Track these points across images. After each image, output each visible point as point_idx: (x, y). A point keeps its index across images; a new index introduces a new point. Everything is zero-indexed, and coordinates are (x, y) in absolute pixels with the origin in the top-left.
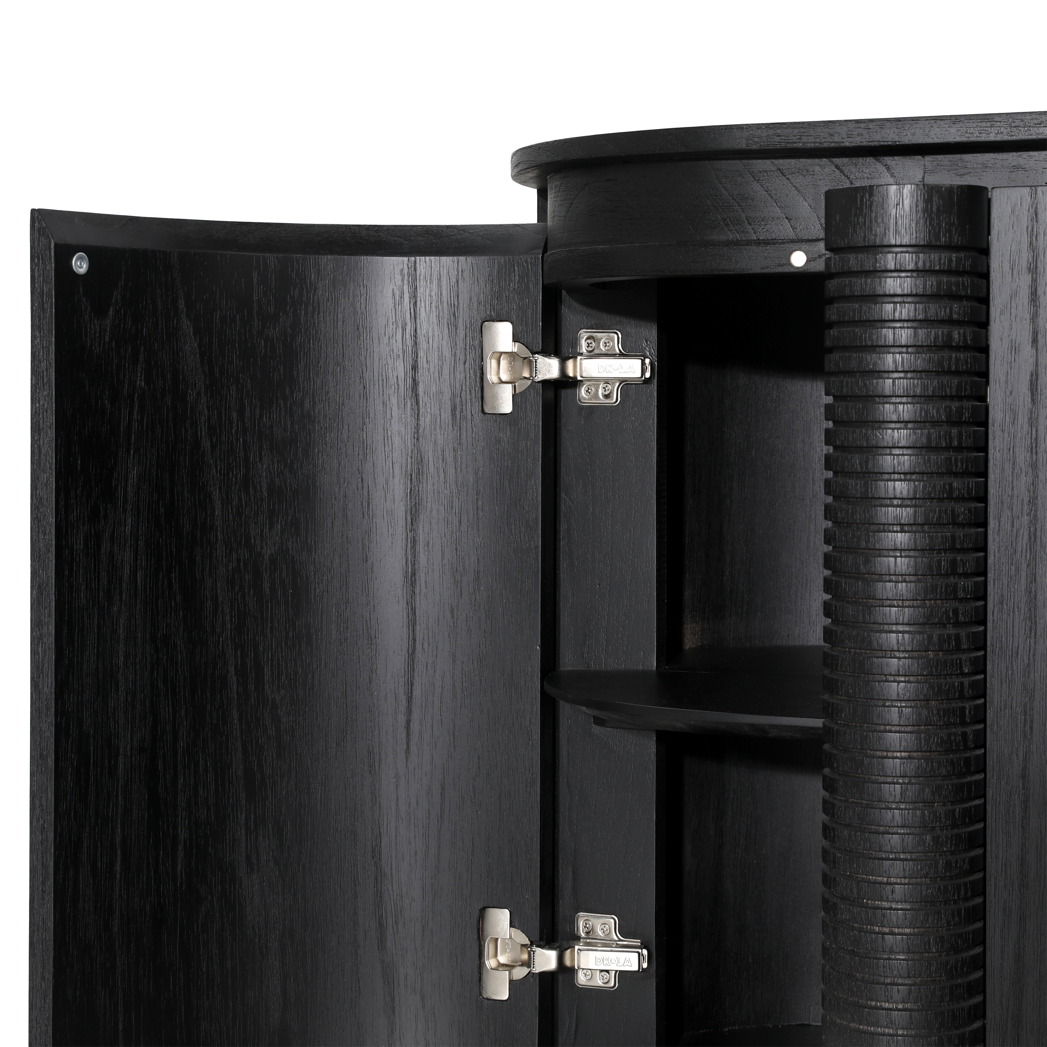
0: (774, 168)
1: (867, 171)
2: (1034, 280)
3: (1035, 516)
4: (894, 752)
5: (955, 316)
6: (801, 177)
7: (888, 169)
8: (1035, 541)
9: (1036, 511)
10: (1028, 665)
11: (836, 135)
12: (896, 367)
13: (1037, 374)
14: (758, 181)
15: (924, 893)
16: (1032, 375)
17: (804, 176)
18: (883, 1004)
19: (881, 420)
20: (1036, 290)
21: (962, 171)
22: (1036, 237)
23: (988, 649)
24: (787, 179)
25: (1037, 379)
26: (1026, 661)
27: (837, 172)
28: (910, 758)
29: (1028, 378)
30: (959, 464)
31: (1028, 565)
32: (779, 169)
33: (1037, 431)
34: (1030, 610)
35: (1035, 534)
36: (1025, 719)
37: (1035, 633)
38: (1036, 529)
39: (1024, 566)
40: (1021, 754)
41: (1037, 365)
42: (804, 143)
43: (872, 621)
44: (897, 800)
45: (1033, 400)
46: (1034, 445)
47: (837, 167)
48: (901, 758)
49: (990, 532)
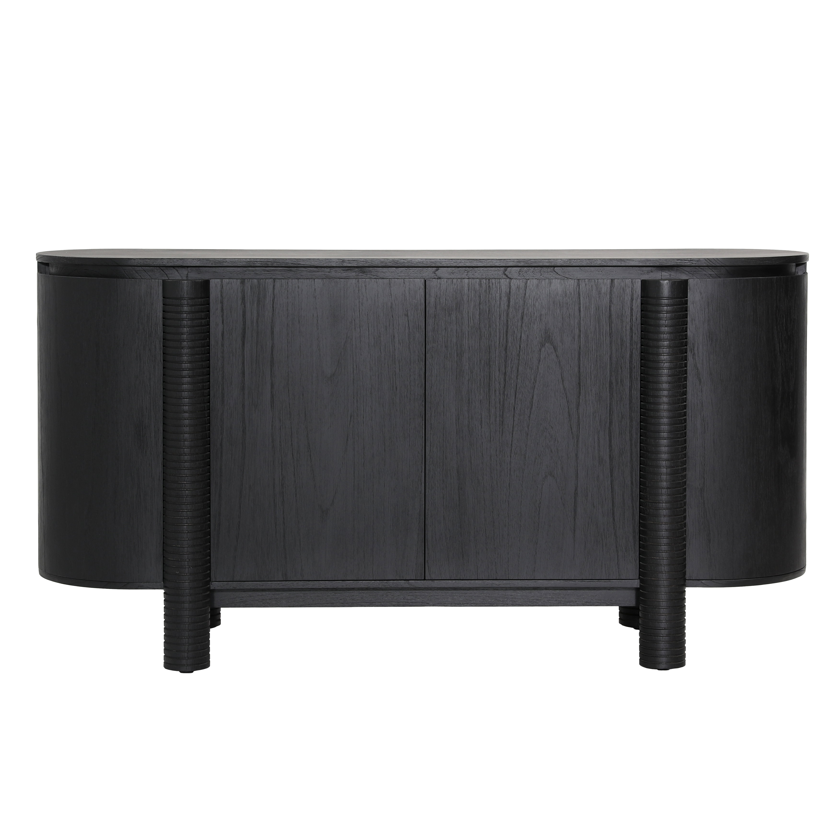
0: (142, 270)
1: (171, 271)
2: (222, 305)
3: (224, 372)
4: (187, 439)
5: (203, 317)
6: (151, 272)
7: (177, 271)
8: (224, 378)
9: (224, 370)
10: (222, 413)
11: (164, 263)
12: (187, 332)
13: (224, 332)
14: (137, 273)
15: (196, 478)
16: (222, 332)
17: (152, 272)
18: (185, 510)
19: (183, 346)
20: (223, 308)
21: (199, 272)
22: (223, 294)
23: (210, 409)
24: (147, 273)
25: (224, 333)
26: (221, 412)
27: (162, 271)
28: (192, 441)
29: (221, 333)
30: (204, 358)
31: (222, 385)
32: (144, 270)
33: (224, 348)
34: (222, 398)
35: (224, 377)
36: (221, 429)
37: (224, 404)
38: (224, 375)
39: (221, 386)
40: (220, 439)
41: (224, 329)
42: (154, 265)
43: (181, 403)
44: (189, 453)
45: (222, 339)
46: (223, 352)
47: (162, 270)
48: (190, 441)
49: (211, 376)
